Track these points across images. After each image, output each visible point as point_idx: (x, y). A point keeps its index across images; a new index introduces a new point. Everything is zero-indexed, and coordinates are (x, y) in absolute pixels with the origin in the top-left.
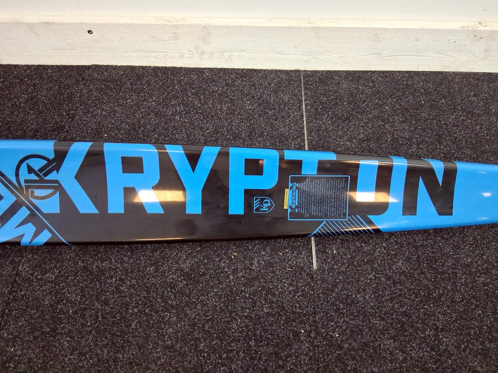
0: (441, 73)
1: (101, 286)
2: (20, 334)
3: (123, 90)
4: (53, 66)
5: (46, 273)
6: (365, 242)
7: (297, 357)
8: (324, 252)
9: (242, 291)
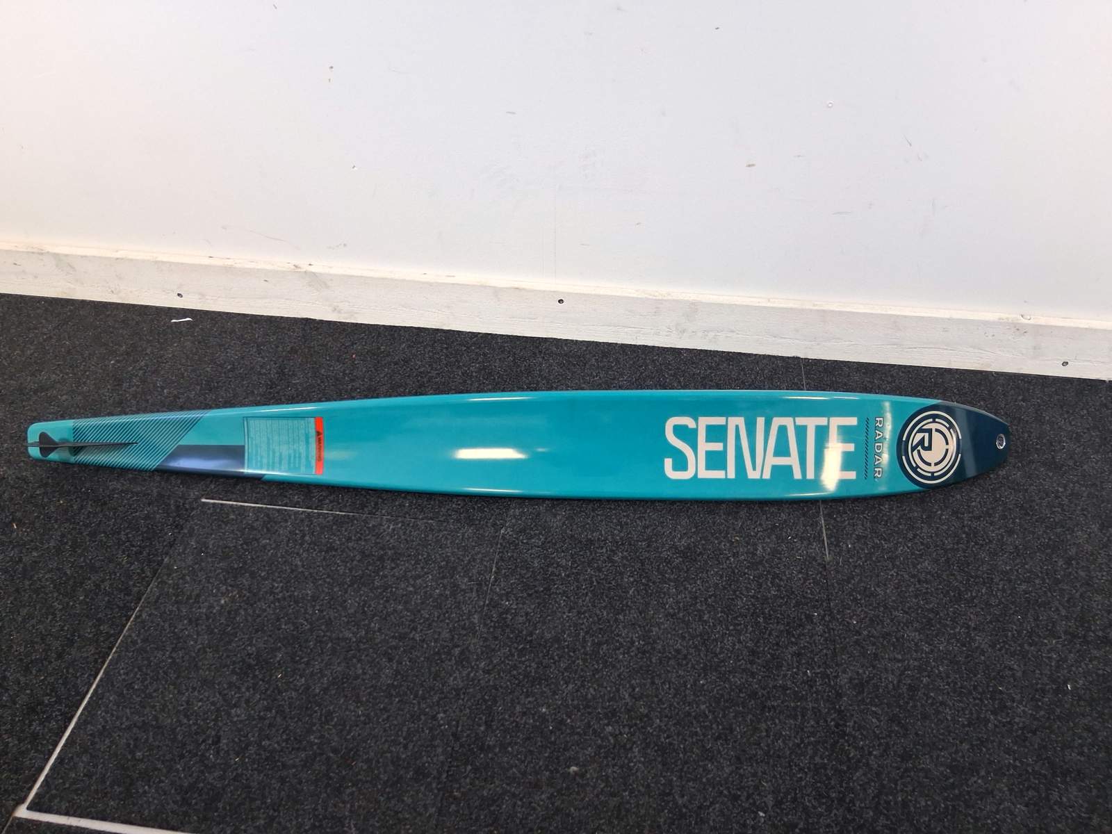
0: (981, 372)
1: (591, 554)
2: (512, 591)
3: (587, 366)
4: (503, 335)
5: (532, 537)
6: (885, 540)
7: (811, 637)
8: (837, 545)
9: (745, 574)
